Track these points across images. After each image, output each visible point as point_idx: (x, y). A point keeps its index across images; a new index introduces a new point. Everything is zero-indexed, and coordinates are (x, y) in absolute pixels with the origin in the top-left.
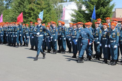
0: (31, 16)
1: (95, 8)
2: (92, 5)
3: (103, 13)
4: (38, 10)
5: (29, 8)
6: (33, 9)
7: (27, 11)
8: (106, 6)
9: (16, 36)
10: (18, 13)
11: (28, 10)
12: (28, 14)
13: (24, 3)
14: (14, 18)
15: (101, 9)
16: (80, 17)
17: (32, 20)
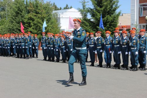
0: (30, 26)
1: (101, 16)
2: (98, 14)
3: (109, 21)
4: (39, 19)
5: (27, 17)
6: (33, 18)
7: (25, 21)
8: (112, 14)
9: (27, 47)
10: (16, 23)
11: (27, 20)
12: (27, 25)
13: (21, 12)
14: (11, 29)
15: (108, 17)
17: (32, 30)
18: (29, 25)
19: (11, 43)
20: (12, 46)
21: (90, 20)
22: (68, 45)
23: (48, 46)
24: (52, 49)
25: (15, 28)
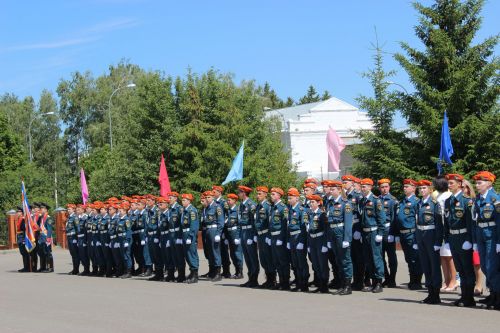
0: (193, 169)
1: (446, 119)
2: (434, 112)
4: (221, 142)
5: (182, 137)
6: (201, 139)
7: (176, 149)
8: (486, 109)
10: (143, 161)
11: (182, 145)
12: (182, 162)
13: (162, 121)
14: (128, 180)
15: (470, 121)
16: (392, 156)
17: (201, 181)
18: (190, 165)
19: (135, 227)
20: (137, 238)
21: (402, 134)
22: (332, 226)
23: (260, 233)
24: (279, 243)
25: (141, 175)
